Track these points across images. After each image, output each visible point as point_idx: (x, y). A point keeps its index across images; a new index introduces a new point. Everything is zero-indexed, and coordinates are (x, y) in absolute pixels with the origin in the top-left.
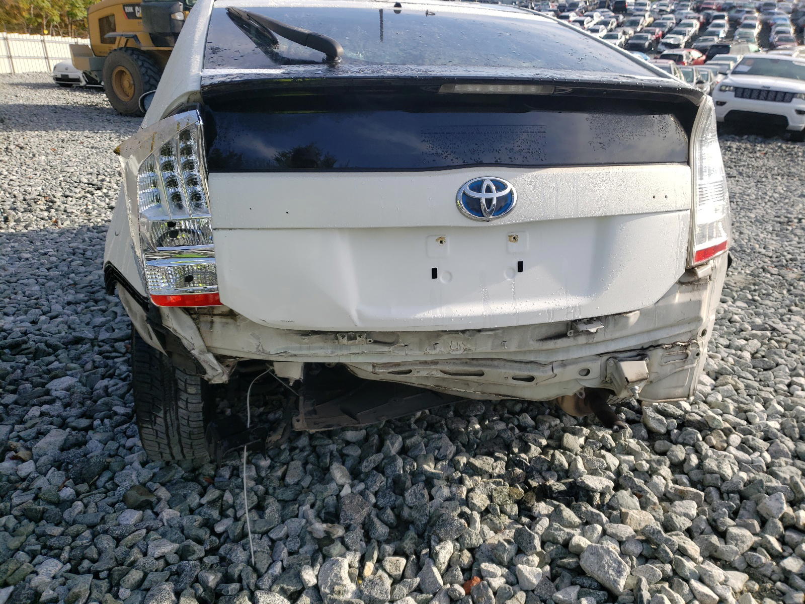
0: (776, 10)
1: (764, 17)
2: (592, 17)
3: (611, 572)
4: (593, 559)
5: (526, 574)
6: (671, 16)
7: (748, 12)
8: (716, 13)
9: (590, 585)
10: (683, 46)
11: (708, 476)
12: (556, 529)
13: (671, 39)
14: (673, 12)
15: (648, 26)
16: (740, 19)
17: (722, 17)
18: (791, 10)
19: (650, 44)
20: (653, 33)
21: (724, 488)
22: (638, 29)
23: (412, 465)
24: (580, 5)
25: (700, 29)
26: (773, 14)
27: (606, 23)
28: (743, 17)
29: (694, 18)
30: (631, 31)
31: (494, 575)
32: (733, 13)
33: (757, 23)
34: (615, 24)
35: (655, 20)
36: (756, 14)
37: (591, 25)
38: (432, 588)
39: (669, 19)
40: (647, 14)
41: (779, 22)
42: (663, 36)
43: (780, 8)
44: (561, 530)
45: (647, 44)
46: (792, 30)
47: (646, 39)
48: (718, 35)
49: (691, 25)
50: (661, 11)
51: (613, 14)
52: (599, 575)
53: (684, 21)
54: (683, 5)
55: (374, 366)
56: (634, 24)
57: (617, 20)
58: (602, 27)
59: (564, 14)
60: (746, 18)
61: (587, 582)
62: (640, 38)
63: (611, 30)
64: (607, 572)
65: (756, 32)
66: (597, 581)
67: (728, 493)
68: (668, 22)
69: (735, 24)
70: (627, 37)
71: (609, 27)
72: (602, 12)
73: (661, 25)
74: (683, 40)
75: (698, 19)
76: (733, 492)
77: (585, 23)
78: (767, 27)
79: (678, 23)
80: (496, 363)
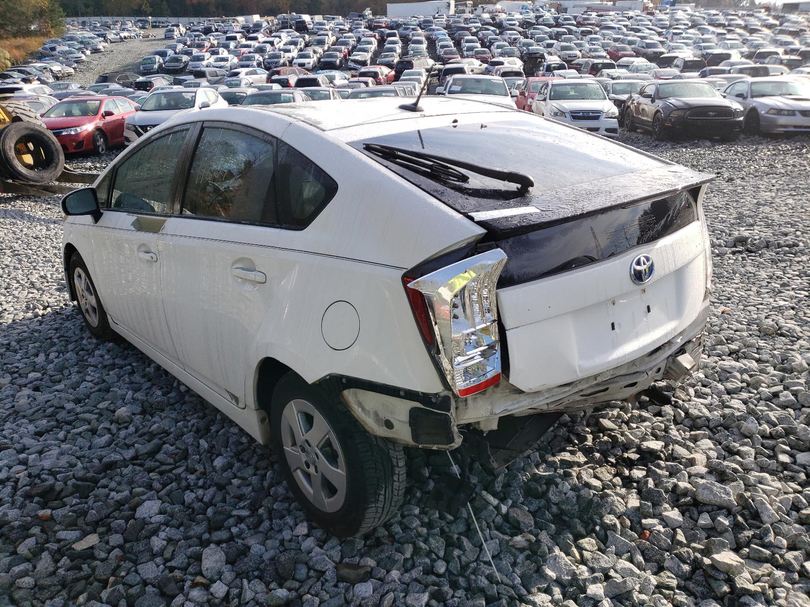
0: (434, 27)
1: (427, 33)
2: (280, 37)
3: (723, 496)
4: (706, 492)
5: (672, 517)
6: (350, 34)
7: (414, 29)
8: (388, 31)
9: (713, 509)
10: (369, 62)
11: (698, 420)
12: (666, 483)
13: (359, 56)
14: (351, 30)
15: (333, 45)
16: (408, 35)
17: (394, 35)
18: (445, 26)
19: (341, 61)
20: (340, 51)
21: (711, 425)
22: (326, 48)
23: (526, 475)
24: (264, 26)
25: (378, 46)
26: (433, 30)
27: (295, 43)
28: (411, 34)
29: (371, 36)
30: (320, 50)
31: (655, 525)
32: (401, 30)
33: (423, 39)
34: (303, 44)
35: (338, 39)
36: (420, 31)
37: (281, 45)
38: (626, 548)
39: (350, 37)
40: (330, 33)
41: (441, 37)
42: (350, 53)
43: (436, 25)
44: (669, 482)
45: (338, 62)
46: (451, 43)
47: (336, 57)
48: (395, 51)
49: (370, 43)
50: (341, 30)
51: (298, 34)
52: (716, 500)
53: (363, 39)
54: (357, 24)
55: (547, 404)
56: (321, 43)
57: (304, 39)
58: (292, 47)
59: (252, 35)
60: (413, 35)
61: (710, 508)
62: (330, 56)
63: (301, 50)
64: (721, 497)
65: (424, 46)
66: (715, 505)
67: (716, 427)
68: (350, 40)
69: (406, 40)
70: (318, 56)
71: (299, 47)
72: (288, 32)
73: (345, 44)
74: (367, 56)
75: (375, 36)
76: (718, 426)
77: (275, 43)
78: (432, 43)
79: (359, 40)
80: (616, 380)
